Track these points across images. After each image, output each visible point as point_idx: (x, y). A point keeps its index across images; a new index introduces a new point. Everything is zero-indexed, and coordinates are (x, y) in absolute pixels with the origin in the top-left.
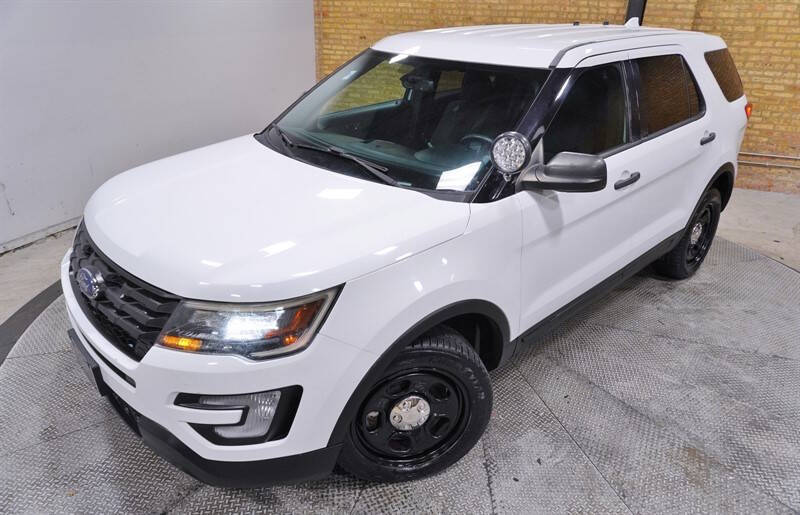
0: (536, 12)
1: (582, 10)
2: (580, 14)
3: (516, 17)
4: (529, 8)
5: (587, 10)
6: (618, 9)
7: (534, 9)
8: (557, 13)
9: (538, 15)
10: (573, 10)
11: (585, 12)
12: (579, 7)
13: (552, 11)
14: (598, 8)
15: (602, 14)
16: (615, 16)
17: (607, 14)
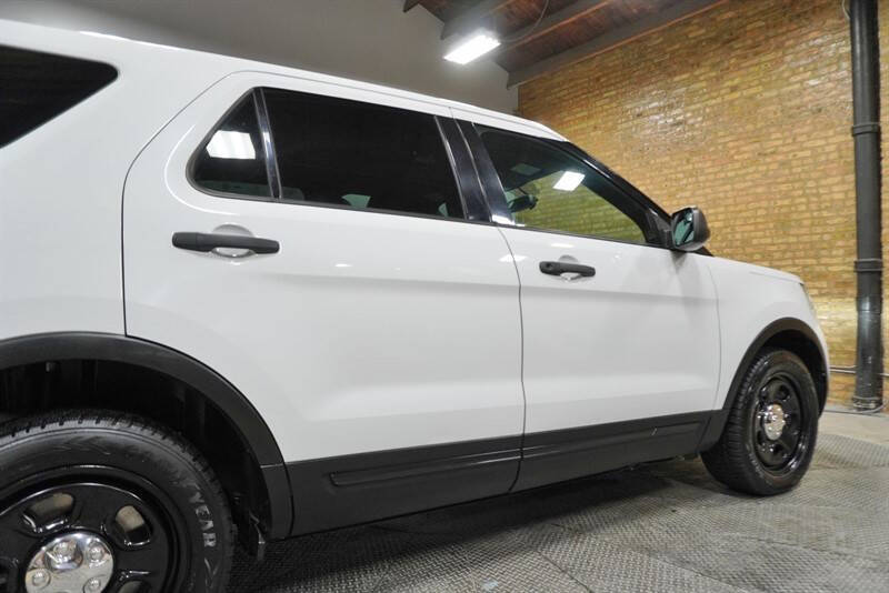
0: (740, 211)
1: (798, 201)
2: (796, 205)
3: (717, 220)
4: (732, 209)
5: (803, 200)
6: (846, 192)
7: (737, 209)
8: (766, 209)
9: (744, 214)
10: (786, 202)
11: (802, 203)
12: (793, 198)
13: (760, 208)
14: (818, 195)
15: (825, 201)
16: (844, 200)
17: (832, 200)
